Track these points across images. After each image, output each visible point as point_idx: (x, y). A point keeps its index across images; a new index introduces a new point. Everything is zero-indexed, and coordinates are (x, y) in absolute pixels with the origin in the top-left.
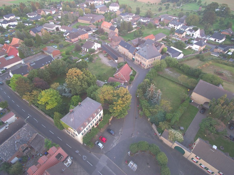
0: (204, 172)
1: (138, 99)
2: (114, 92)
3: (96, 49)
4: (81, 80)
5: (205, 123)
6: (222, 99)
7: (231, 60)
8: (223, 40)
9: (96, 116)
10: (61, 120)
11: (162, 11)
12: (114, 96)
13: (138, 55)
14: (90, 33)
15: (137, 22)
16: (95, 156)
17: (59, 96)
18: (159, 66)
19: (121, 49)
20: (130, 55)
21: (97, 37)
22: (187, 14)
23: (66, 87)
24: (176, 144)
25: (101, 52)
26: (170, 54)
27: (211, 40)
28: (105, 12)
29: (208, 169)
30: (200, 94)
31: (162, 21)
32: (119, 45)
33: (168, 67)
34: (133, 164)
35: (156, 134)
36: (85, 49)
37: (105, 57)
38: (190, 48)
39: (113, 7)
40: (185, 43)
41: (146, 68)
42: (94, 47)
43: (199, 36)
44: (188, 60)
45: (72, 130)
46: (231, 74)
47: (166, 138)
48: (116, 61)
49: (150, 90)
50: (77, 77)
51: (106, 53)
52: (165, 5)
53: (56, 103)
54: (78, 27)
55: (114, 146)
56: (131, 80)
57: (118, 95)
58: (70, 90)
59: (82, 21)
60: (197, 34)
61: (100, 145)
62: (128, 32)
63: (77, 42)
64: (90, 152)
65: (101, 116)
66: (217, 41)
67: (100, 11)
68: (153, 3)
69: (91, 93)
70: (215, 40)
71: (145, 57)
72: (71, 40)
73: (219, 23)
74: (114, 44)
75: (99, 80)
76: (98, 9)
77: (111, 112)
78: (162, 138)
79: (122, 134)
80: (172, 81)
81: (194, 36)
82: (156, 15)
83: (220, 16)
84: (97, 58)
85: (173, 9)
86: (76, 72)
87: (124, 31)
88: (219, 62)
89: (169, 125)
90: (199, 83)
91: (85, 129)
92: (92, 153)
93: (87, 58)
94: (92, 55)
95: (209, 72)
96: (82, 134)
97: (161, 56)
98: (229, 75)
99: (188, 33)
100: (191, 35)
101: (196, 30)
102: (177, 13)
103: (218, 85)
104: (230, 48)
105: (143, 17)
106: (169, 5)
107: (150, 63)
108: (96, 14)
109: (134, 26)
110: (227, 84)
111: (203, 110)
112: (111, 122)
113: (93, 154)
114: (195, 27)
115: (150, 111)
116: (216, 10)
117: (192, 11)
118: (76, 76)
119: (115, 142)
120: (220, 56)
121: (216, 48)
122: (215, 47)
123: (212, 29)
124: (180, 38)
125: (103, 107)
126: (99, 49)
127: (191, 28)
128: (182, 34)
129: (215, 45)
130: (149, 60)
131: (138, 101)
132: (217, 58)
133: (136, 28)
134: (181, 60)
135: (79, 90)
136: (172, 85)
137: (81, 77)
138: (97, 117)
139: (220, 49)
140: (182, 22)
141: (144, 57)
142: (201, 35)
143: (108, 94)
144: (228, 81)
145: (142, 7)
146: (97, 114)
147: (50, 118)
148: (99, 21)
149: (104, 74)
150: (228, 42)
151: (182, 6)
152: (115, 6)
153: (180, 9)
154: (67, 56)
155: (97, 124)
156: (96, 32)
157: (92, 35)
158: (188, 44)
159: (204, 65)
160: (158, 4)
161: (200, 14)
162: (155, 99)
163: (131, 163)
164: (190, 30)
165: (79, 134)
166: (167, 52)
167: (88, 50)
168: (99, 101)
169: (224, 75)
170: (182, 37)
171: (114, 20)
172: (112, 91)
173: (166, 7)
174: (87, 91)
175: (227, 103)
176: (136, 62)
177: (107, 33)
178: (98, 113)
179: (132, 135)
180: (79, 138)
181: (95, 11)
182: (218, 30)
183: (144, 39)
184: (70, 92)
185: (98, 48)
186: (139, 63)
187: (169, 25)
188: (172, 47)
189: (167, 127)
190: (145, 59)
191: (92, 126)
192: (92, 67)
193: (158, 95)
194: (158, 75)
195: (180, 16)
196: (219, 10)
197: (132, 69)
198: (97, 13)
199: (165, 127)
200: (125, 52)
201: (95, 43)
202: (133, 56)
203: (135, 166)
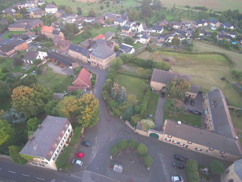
0: (177, 147)
1: (105, 101)
2: (78, 101)
3: (42, 58)
4: (33, 99)
5: (167, 105)
6: (174, 81)
7: (172, 47)
8: (162, 30)
9: (64, 133)
10: (20, 153)
11: (104, 9)
12: (79, 106)
13: (93, 57)
14: (29, 42)
15: (81, 23)
16: (76, 176)
17: (9, 125)
18: (116, 63)
19: (73, 54)
20: (84, 58)
21: (40, 45)
22: (128, 10)
23: (15, 112)
24: (150, 132)
25: (50, 61)
26: (122, 50)
27: (153, 32)
28: (41, 16)
29: (179, 143)
30: (157, 82)
31: (107, 20)
32: (69, 50)
33: (125, 63)
34: (117, 167)
35: (130, 129)
36: (28, 61)
37: (56, 65)
38: (138, 42)
39: (50, 9)
40: (133, 38)
41: (104, 68)
42: (40, 57)
43: (143, 30)
44: (139, 53)
45: (39, 159)
46: (175, 58)
47: (140, 129)
48: (71, 67)
49: (115, 89)
50: (27, 95)
51: (56, 61)
52: (105, 3)
53: (8, 135)
54: (10, 37)
55: (94, 157)
56: (93, 84)
57: (84, 104)
58: (22, 114)
59: (14, 29)
60: (141, 28)
61: (79, 162)
62: (76, 35)
63: (14, 54)
64: (69, 175)
65: (70, 132)
66: (158, 32)
67: (35, 14)
68: (93, 2)
69: (51, 109)
70: (156, 32)
71: (101, 57)
72: (5, 54)
73: (156, 16)
74: (63, 49)
75: (57, 92)
76: (32, 12)
77: (81, 123)
78: (137, 131)
79: (98, 142)
80: (132, 76)
81: (139, 31)
82: (99, 14)
83: (155, 9)
84: (46, 69)
85: (114, 7)
86: (23, 91)
87: (70, 34)
88: (163, 51)
89: (140, 116)
90: (154, 72)
91: (56, 152)
92: (71, 175)
93: (34, 71)
94: (38, 66)
95: (159, 60)
96: (54, 159)
97: (115, 54)
98: (174, 60)
99: (133, 28)
100: (136, 30)
101: (139, 24)
102: (119, 10)
103: (168, 70)
104: (169, 37)
105: (87, 17)
106: (109, 3)
107: (107, 63)
108: (31, 19)
109: (80, 28)
110: (174, 68)
111: (163, 94)
112: (83, 134)
113: (73, 176)
114: (137, 22)
115: (120, 110)
116: (151, 4)
117: (131, 7)
118: (25, 96)
119: (94, 152)
120: (163, 44)
121: (159, 38)
122: (157, 37)
123: (152, 22)
124: (127, 34)
125: (70, 121)
126: (46, 58)
127: (134, 23)
128: (128, 30)
129: (157, 36)
130: (105, 60)
131: (105, 103)
132: (161, 47)
133: (82, 29)
134: (134, 55)
135: (35, 111)
136: (133, 80)
137: (33, 95)
138: (66, 134)
139: (162, 39)
140: (125, 19)
141: (99, 58)
142: (144, 28)
143: (72, 105)
144: (174, 65)
145: (83, 6)
146: (65, 131)
147: (5, 156)
148: (36, 27)
149: (61, 84)
150: (166, 32)
151: (121, 3)
152: (52, 7)
153: (120, 6)
154: (5, 74)
155: (69, 141)
156: (37, 40)
157: (32, 43)
158: (136, 39)
159: (153, 56)
160: (98, 3)
161: (138, 10)
162: (121, 97)
163: (116, 166)
164: (134, 25)
165: (49, 160)
166: (120, 49)
167: (32, 62)
168: (63, 116)
169: (170, 60)
170: (129, 33)
171: (55, 24)
172: (76, 101)
173: (107, 5)
174: (45, 109)
175: (178, 84)
176: (93, 65)
177: (51, 39)
178: (66, 129)
179: (109, 138)
180: (51, 164)
181: (29, 16)
182: (156, 22)
183: (94, 39)
184: (23, 116)
185: (44, 57)
186: (96, 65)
187: (115, 23)
188: (123, 44)
189: (139, 119)
190: (100, 59)
191: (63, 145)
192: (44, 81)
193: (123, 91)
194: (118, 73)
195: (122, 13)
196: (153, 4)
197: (90, 72)
198: (31, 17)
199: (137, 120)
200: (78, 56)
201: (39, 52)
202: (87, 59)
203: (120, 167)
